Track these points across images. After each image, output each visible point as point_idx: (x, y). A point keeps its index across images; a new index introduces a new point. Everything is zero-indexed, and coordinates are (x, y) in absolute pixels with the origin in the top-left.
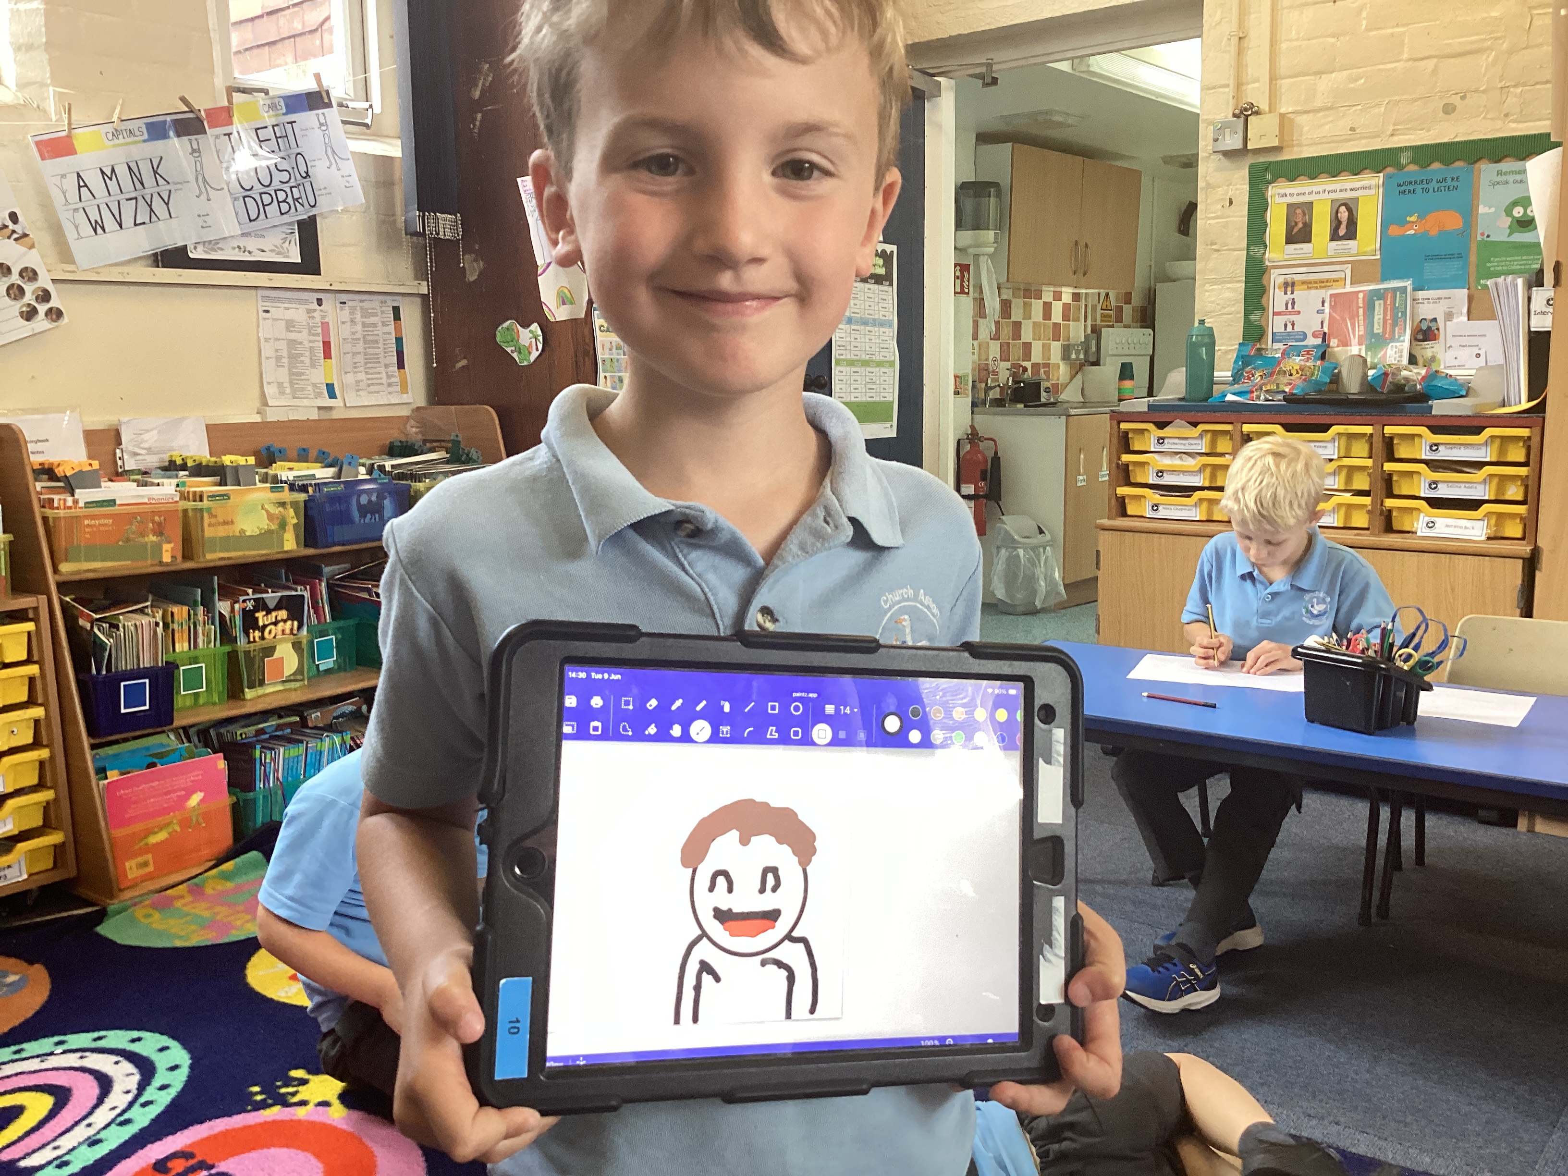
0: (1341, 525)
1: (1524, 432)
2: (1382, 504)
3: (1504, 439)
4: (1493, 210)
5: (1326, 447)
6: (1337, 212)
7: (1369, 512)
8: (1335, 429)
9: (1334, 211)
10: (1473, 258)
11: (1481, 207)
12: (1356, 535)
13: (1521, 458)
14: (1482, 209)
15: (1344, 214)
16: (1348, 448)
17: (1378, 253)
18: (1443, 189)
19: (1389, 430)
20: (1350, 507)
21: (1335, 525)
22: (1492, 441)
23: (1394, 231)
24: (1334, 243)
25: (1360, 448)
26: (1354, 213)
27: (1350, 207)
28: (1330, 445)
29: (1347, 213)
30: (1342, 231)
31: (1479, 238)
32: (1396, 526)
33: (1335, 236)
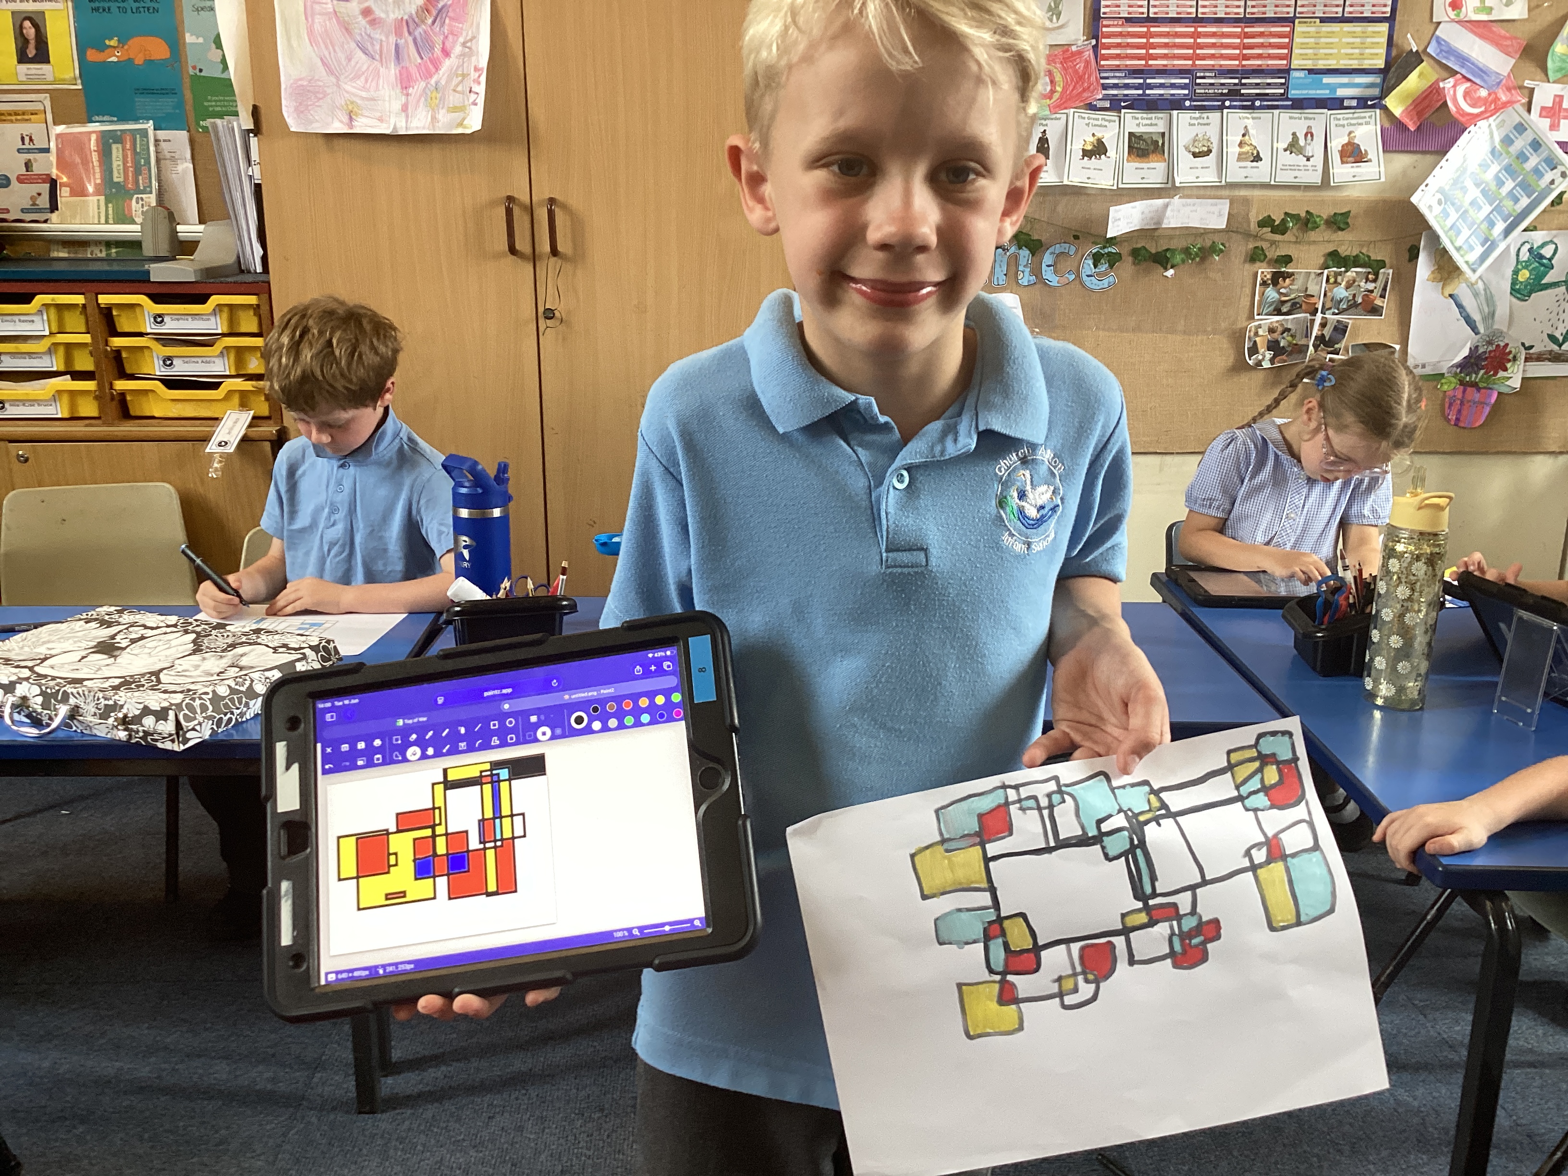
0: (66, 415)
1: (252, 300)
2: (111, 388)
3: (231, 307)
4: (201, 40)
5: (33, 321)
6: (21, 27)
7: (96, 398)
8: (40, 300)
9: (18, 26)
10: (188, 95)
11: (187, 35)
12: (87, 426)
13: (254, 329)
14: (189, 38)
15: (30, 31)
16: (61, 321)
17: (79, 81)
18: (142, 10)
19: (104, 299)
20: (73, 394)
21: (59, 416)
22: (221, 311)
23: (92, 55)
24: (24, 68)
25: (76, 321)
26: (42, 30)
27: (37, 21)
28: (36, 318)
29: (33, 30)
30: (31, 52)
31: (191, 72)
32: (133, 413)
33: (23, 58)
